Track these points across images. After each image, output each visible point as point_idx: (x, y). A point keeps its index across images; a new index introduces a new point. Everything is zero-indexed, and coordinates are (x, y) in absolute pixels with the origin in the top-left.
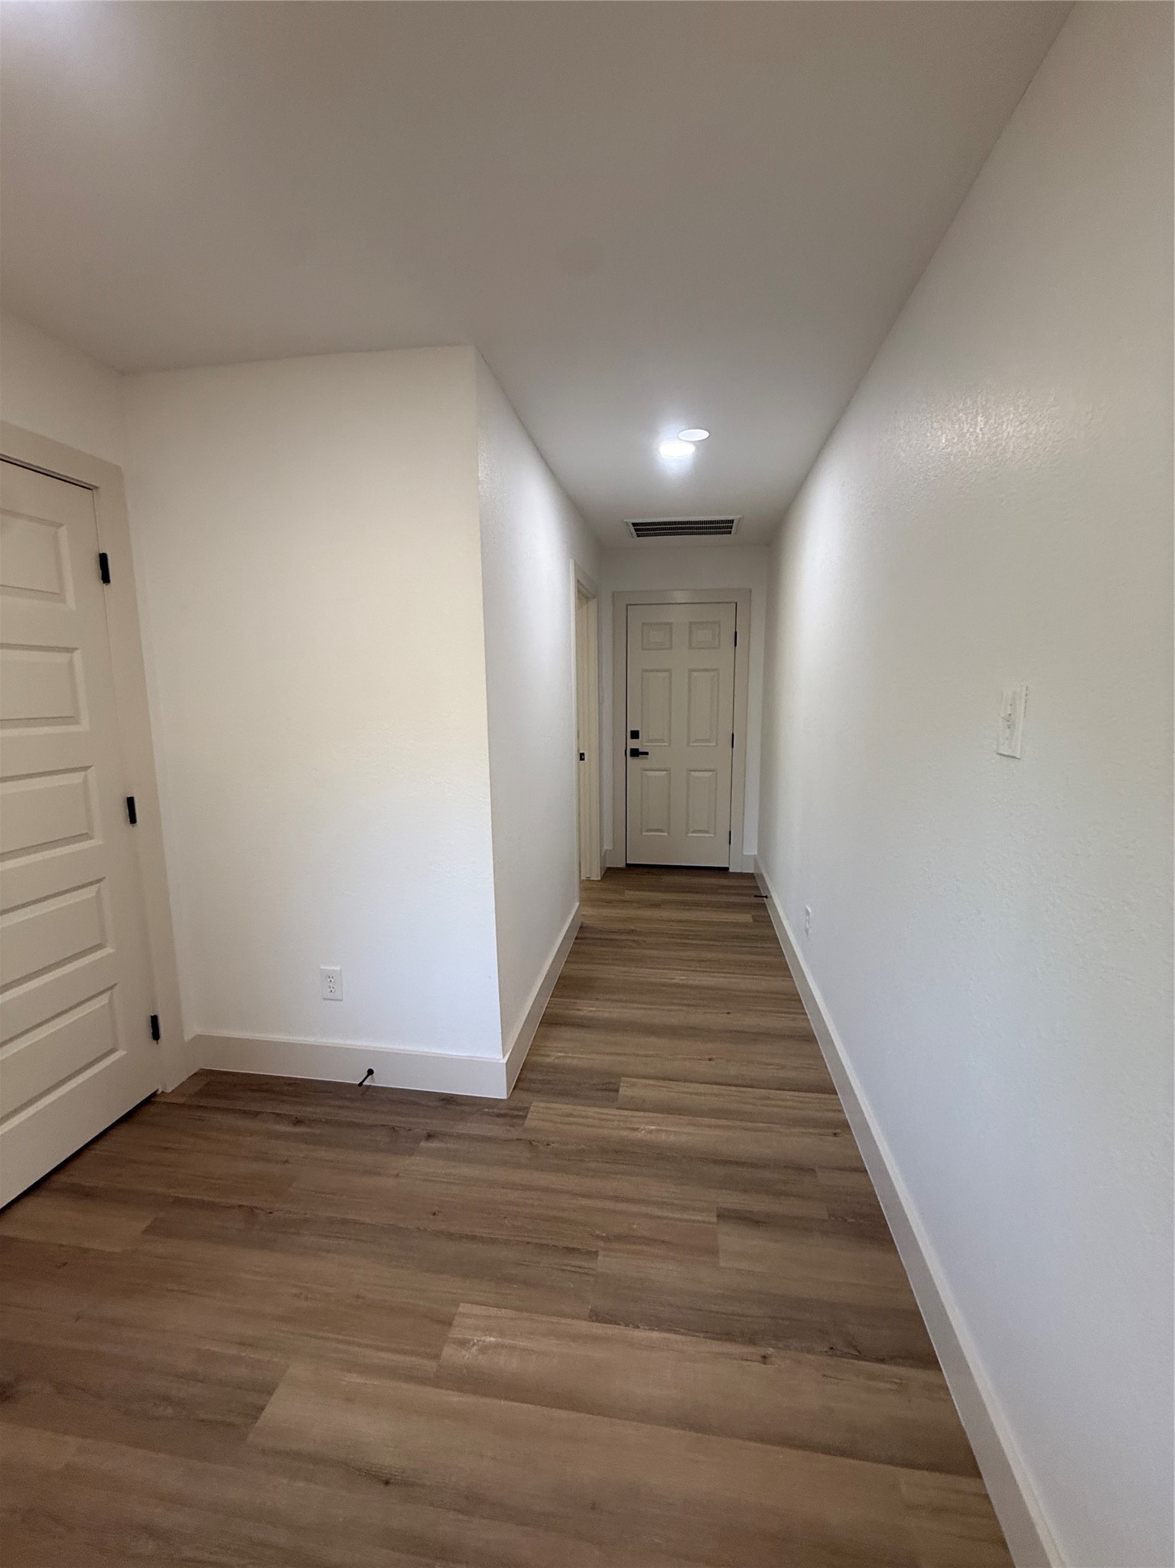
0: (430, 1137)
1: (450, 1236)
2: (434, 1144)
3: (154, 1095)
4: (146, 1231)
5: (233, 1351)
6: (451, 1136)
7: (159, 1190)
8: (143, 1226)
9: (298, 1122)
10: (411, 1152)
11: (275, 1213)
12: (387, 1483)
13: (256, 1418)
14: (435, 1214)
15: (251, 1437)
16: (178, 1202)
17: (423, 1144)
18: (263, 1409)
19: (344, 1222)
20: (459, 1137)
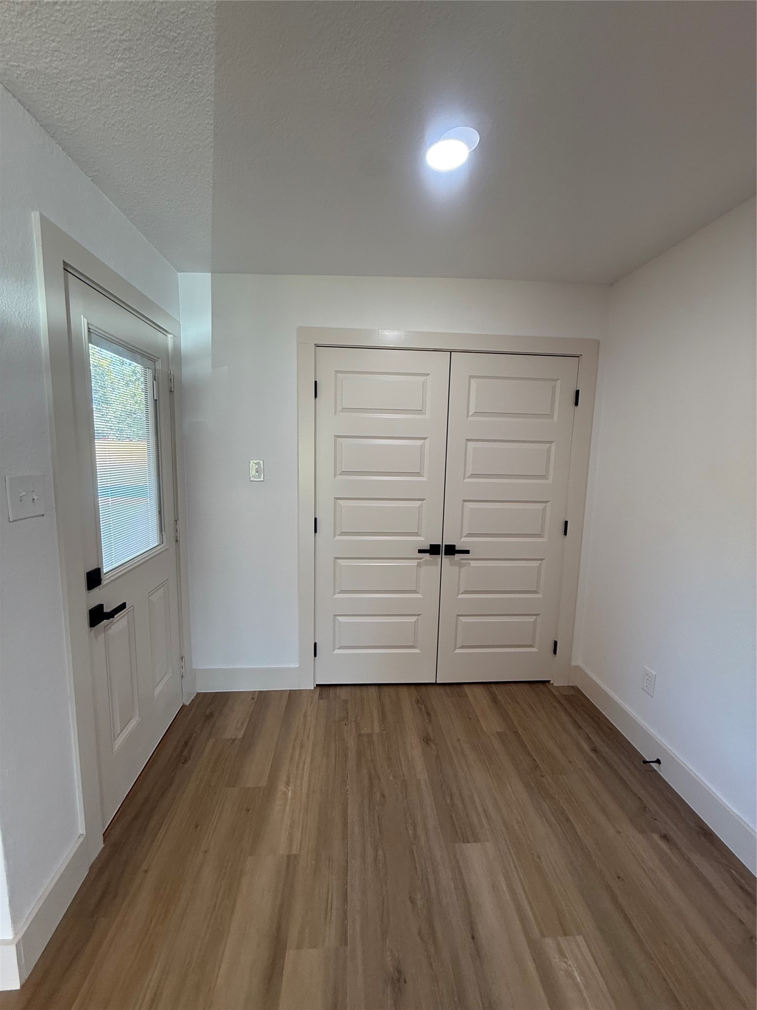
0: (665, 837)
1: (615, 900)
2: (663, 845)
3: (548, 682)
4: (498, 733)
5: (480, 810)
6: (682, 855)
7: (516, 723)
8: (499, 730)
9: (595, 750)
10: (642, 831)
11: (544, 779)
12: (473, 938)
13: (463, 842)
14: (619, 878)
15: (457, 845)
16: (516, 733)
17: (656, 837)
18: (468, 842)
19: (568, 820)
20: (689, 862)
